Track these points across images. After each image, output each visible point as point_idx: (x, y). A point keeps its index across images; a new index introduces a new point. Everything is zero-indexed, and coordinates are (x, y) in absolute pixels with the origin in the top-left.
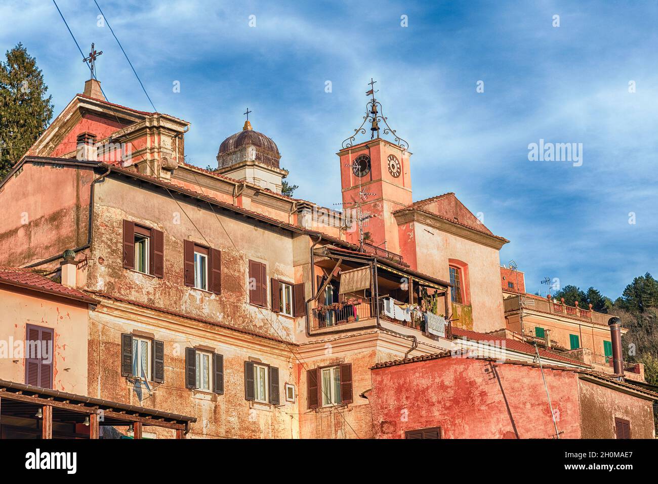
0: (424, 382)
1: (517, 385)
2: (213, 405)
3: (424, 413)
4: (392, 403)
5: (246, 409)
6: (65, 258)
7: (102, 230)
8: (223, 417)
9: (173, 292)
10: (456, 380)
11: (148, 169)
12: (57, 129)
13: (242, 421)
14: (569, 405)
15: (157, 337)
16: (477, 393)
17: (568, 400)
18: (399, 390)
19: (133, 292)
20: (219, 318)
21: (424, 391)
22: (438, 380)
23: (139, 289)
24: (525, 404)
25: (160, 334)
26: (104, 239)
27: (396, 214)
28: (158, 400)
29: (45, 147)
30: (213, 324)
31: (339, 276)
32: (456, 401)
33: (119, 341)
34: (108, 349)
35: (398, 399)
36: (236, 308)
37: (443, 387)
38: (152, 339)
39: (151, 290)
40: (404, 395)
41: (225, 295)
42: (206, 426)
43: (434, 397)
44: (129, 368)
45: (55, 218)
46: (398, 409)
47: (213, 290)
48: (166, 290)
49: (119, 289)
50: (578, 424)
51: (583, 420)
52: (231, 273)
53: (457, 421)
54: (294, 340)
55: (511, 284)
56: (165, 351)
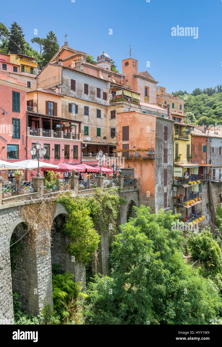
0: (126, 117)
1: (144, 119)
2: (88, 118)
3: (126, 123)
4: (120, 121)
5: (95, 119)
6: (56, 87)
7: (64, 81)
8: (90, 120)
9: (80, 94)
10: (133, 117)
11: (78, 64)
12: (58, 53)
13: (94, 121)
14: (154, 123)
15: (76, 104)
16: (136, 119)
17: (154, 122)
18: (122, 118)
19: (71, 95)
20: (90, 100)
21: (127, 119)
23: (73, 94)
24: (145, 122)
25: (77, 103)
26: (65, 83)
27: (133, 76)
28: (76, 117)
29: (56, 58)
30: (89, 101)
31: (116, 91)
32: (132, 121)
33: (68, 105)
34: (66, 106)
35: (121, 120)
36: (94, 98)
37: (130, 118)
38: (75, 105)
39: (75, 94)
40: (123, 119)
41: (91, 95)
42: (87, 122)
43: (128, 120)
44: (70, 110)
45: (54, 78)
46: (121, 122)
47: (89, 94)
48: (78, 94)
49: (68, 94)
50: (155, 127)
51: (156, 126)
52: (93, 90)
53: (132, 125)
54: (106, 105)
55: (162, 91)
56: (78, 107)
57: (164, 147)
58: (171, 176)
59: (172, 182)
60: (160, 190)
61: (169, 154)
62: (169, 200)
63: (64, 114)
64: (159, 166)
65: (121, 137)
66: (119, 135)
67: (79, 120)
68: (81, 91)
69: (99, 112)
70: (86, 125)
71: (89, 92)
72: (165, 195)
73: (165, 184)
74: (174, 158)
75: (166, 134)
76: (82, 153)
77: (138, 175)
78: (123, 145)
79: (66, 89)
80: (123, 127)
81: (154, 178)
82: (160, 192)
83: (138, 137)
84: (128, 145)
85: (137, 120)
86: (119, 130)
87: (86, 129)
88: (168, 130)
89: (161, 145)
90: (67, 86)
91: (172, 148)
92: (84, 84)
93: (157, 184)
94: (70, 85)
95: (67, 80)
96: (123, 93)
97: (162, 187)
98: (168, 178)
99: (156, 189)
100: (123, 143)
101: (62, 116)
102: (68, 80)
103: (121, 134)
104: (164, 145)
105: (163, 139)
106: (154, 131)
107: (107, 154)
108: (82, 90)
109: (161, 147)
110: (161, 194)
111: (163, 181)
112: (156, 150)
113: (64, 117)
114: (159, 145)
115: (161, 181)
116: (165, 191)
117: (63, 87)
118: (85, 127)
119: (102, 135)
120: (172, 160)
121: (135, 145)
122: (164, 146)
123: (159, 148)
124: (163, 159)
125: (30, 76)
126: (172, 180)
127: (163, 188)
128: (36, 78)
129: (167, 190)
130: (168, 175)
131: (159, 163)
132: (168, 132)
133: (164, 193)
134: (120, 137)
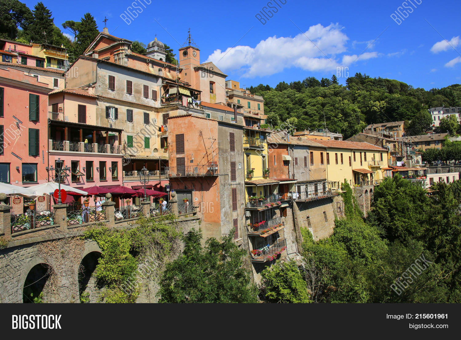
0: (180, 122)
2: (132, 125)
3: (180, 130)
4: (173, 127)
5: (142, 126)
6: (89, 86)
7: (100, 78)
8: (135, 128)
9: (121, 94)
10: (188, 121)
12: (95, 42)
13: (141, 129)
14: (215, 130)
16: (193, 125)
17: (215, 128)
18: (174, 124)
19: (109, 95)
21: (181, 124)
22: (184, 122)
25: (116, 106)
26: (100, 80)
27: (194, 68)
29: (92, 48)
30: (132, 103)
31: (169, 89)
32: (188, 127)
33: (105, 108)
34: (102, 111)
36: (139, 98)
37: (185, 123)
38: (115, 108)
39: (114, 94)
40: (176, 125)
41: (136, 95)
42: (130, 130)
43: (183, 126)
44: (108, 115)
45: (87, 74)
46: (174, 129)
47: (133, 93)
48: (118, 94)
49: (105, 94)
50: (217, 134)
51: (219, 133)
52: (138, 88)
53: (188, 132)
54: (157, 106)
55: (235, 86)
56: (119, 110)
57: (230, 160)
58: (242, 197)
59: (244, 205)
60: (228, 217)
61: (238, 168)
62: (240, 229)
63: (99, 121)
64: (225, 184)
65: (175, 149)
66: (172, 146)
67: (120, 128)
68: (123, 90)
69: (147, 116)
70: (130, 134)
71: (133, 91)
72: (235, 222)
73: (235, 208)
74: (246, 173)
75: (232, 142)
76: (124, 172)
77: (198, 197)
78: (177, 158)
79: (101, 88)
80: (177, 135)
81: (218, 200)
82: (228, 219)
83: (196, 147)
84: (184, 158)
85: (195, 126)
86: (172, 140)
87: (130, 138)
88: (235, 137)
89: (226, 157)
90: (104, 84)
91: (242, 161)
92: (126, 81)
93: (223, 209)
94: (107, 82)
95: (103, 77)
96: (178, 91)
97: (229, 212)
98: (237, 200)
99: (222, 215)
100: (177, 157)
101: (97, 123)
102: (105, 76)
103: (174, 144)
104: (231, 156)
105: (229, 150)
106: (215, 139)
107: (158, 171)
108: (123, 88)
109: (227, 160)
110: (229, 221)
111: (232, 204)
112: (219, 164)
113: (99, 125)
114: (223, 158)
115: (228, 205)
116: (235, 218)
117: (98, 86)
118: (128, 137)
119: (152, 147)
120: (242, 177)
121: (193, 159)
122: (230, 158)
123: (224, 161)
124: (230, 175)
125: (58, 72)
126: (244, 203)
127: (231, 213)
128: (63, 75)
129: (238, 215)
130: (237, 196)
131: (225, 181)
132: (235, 140)
133: (234, 220)
134: (172, 149)
